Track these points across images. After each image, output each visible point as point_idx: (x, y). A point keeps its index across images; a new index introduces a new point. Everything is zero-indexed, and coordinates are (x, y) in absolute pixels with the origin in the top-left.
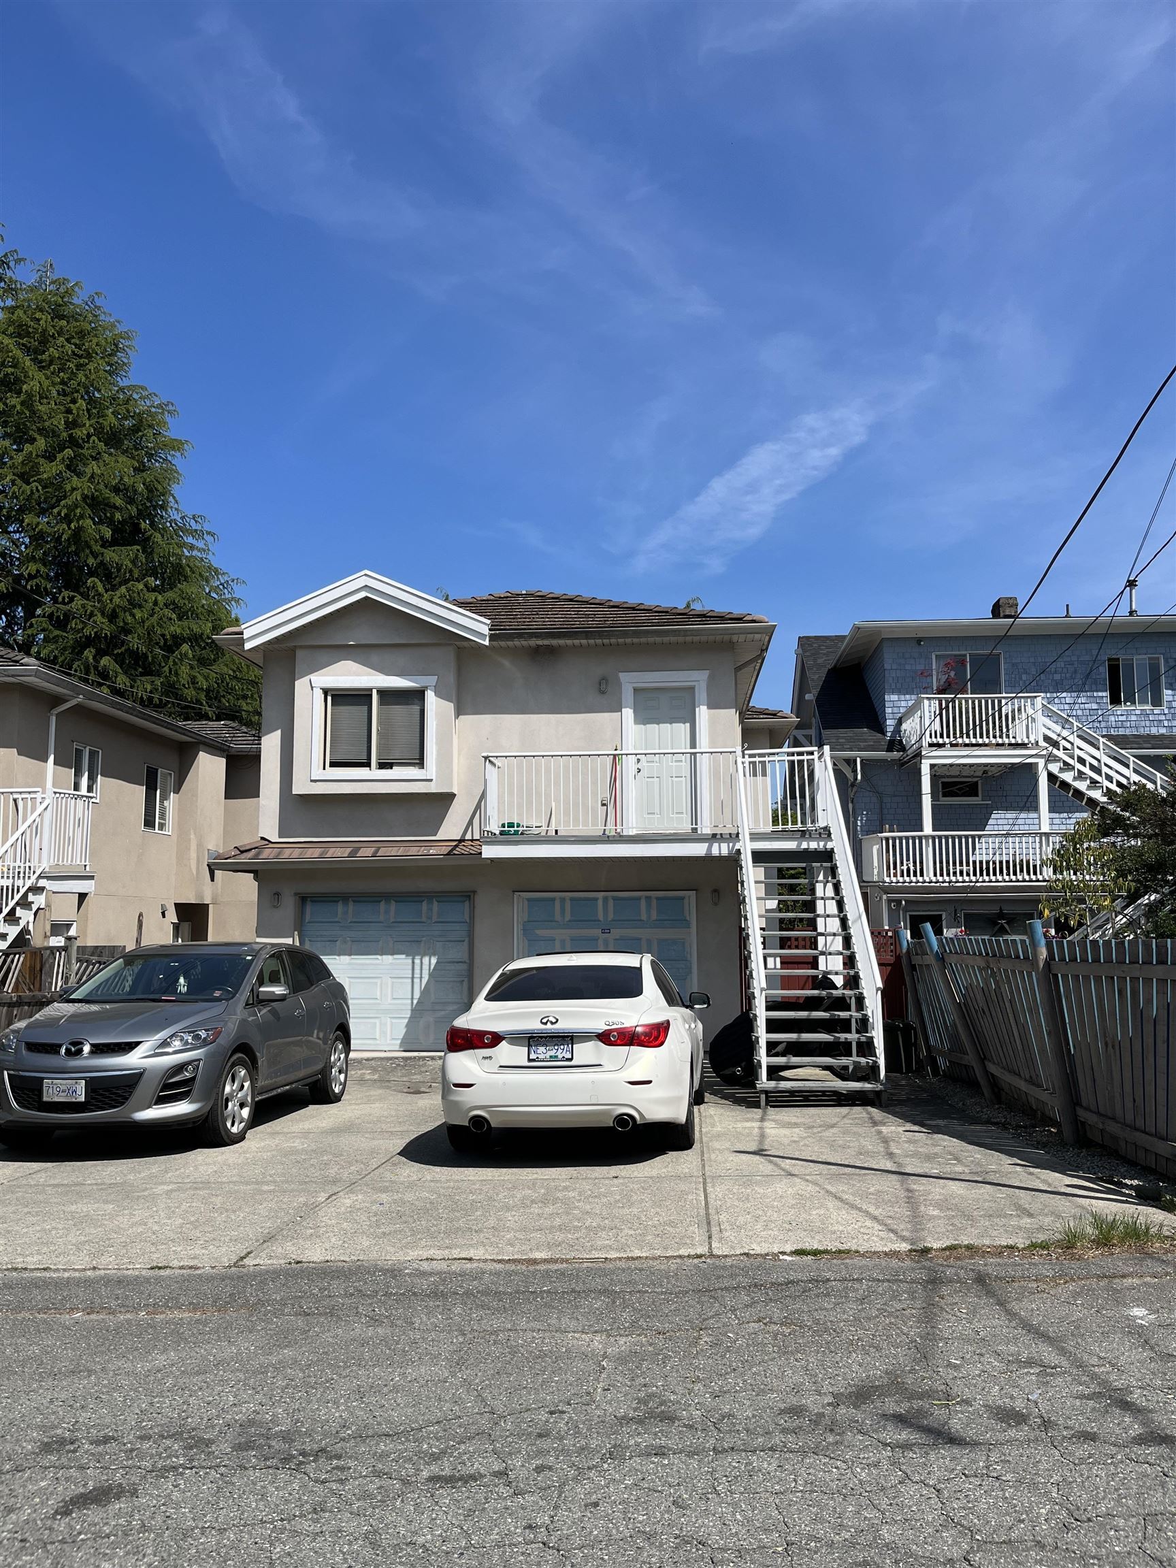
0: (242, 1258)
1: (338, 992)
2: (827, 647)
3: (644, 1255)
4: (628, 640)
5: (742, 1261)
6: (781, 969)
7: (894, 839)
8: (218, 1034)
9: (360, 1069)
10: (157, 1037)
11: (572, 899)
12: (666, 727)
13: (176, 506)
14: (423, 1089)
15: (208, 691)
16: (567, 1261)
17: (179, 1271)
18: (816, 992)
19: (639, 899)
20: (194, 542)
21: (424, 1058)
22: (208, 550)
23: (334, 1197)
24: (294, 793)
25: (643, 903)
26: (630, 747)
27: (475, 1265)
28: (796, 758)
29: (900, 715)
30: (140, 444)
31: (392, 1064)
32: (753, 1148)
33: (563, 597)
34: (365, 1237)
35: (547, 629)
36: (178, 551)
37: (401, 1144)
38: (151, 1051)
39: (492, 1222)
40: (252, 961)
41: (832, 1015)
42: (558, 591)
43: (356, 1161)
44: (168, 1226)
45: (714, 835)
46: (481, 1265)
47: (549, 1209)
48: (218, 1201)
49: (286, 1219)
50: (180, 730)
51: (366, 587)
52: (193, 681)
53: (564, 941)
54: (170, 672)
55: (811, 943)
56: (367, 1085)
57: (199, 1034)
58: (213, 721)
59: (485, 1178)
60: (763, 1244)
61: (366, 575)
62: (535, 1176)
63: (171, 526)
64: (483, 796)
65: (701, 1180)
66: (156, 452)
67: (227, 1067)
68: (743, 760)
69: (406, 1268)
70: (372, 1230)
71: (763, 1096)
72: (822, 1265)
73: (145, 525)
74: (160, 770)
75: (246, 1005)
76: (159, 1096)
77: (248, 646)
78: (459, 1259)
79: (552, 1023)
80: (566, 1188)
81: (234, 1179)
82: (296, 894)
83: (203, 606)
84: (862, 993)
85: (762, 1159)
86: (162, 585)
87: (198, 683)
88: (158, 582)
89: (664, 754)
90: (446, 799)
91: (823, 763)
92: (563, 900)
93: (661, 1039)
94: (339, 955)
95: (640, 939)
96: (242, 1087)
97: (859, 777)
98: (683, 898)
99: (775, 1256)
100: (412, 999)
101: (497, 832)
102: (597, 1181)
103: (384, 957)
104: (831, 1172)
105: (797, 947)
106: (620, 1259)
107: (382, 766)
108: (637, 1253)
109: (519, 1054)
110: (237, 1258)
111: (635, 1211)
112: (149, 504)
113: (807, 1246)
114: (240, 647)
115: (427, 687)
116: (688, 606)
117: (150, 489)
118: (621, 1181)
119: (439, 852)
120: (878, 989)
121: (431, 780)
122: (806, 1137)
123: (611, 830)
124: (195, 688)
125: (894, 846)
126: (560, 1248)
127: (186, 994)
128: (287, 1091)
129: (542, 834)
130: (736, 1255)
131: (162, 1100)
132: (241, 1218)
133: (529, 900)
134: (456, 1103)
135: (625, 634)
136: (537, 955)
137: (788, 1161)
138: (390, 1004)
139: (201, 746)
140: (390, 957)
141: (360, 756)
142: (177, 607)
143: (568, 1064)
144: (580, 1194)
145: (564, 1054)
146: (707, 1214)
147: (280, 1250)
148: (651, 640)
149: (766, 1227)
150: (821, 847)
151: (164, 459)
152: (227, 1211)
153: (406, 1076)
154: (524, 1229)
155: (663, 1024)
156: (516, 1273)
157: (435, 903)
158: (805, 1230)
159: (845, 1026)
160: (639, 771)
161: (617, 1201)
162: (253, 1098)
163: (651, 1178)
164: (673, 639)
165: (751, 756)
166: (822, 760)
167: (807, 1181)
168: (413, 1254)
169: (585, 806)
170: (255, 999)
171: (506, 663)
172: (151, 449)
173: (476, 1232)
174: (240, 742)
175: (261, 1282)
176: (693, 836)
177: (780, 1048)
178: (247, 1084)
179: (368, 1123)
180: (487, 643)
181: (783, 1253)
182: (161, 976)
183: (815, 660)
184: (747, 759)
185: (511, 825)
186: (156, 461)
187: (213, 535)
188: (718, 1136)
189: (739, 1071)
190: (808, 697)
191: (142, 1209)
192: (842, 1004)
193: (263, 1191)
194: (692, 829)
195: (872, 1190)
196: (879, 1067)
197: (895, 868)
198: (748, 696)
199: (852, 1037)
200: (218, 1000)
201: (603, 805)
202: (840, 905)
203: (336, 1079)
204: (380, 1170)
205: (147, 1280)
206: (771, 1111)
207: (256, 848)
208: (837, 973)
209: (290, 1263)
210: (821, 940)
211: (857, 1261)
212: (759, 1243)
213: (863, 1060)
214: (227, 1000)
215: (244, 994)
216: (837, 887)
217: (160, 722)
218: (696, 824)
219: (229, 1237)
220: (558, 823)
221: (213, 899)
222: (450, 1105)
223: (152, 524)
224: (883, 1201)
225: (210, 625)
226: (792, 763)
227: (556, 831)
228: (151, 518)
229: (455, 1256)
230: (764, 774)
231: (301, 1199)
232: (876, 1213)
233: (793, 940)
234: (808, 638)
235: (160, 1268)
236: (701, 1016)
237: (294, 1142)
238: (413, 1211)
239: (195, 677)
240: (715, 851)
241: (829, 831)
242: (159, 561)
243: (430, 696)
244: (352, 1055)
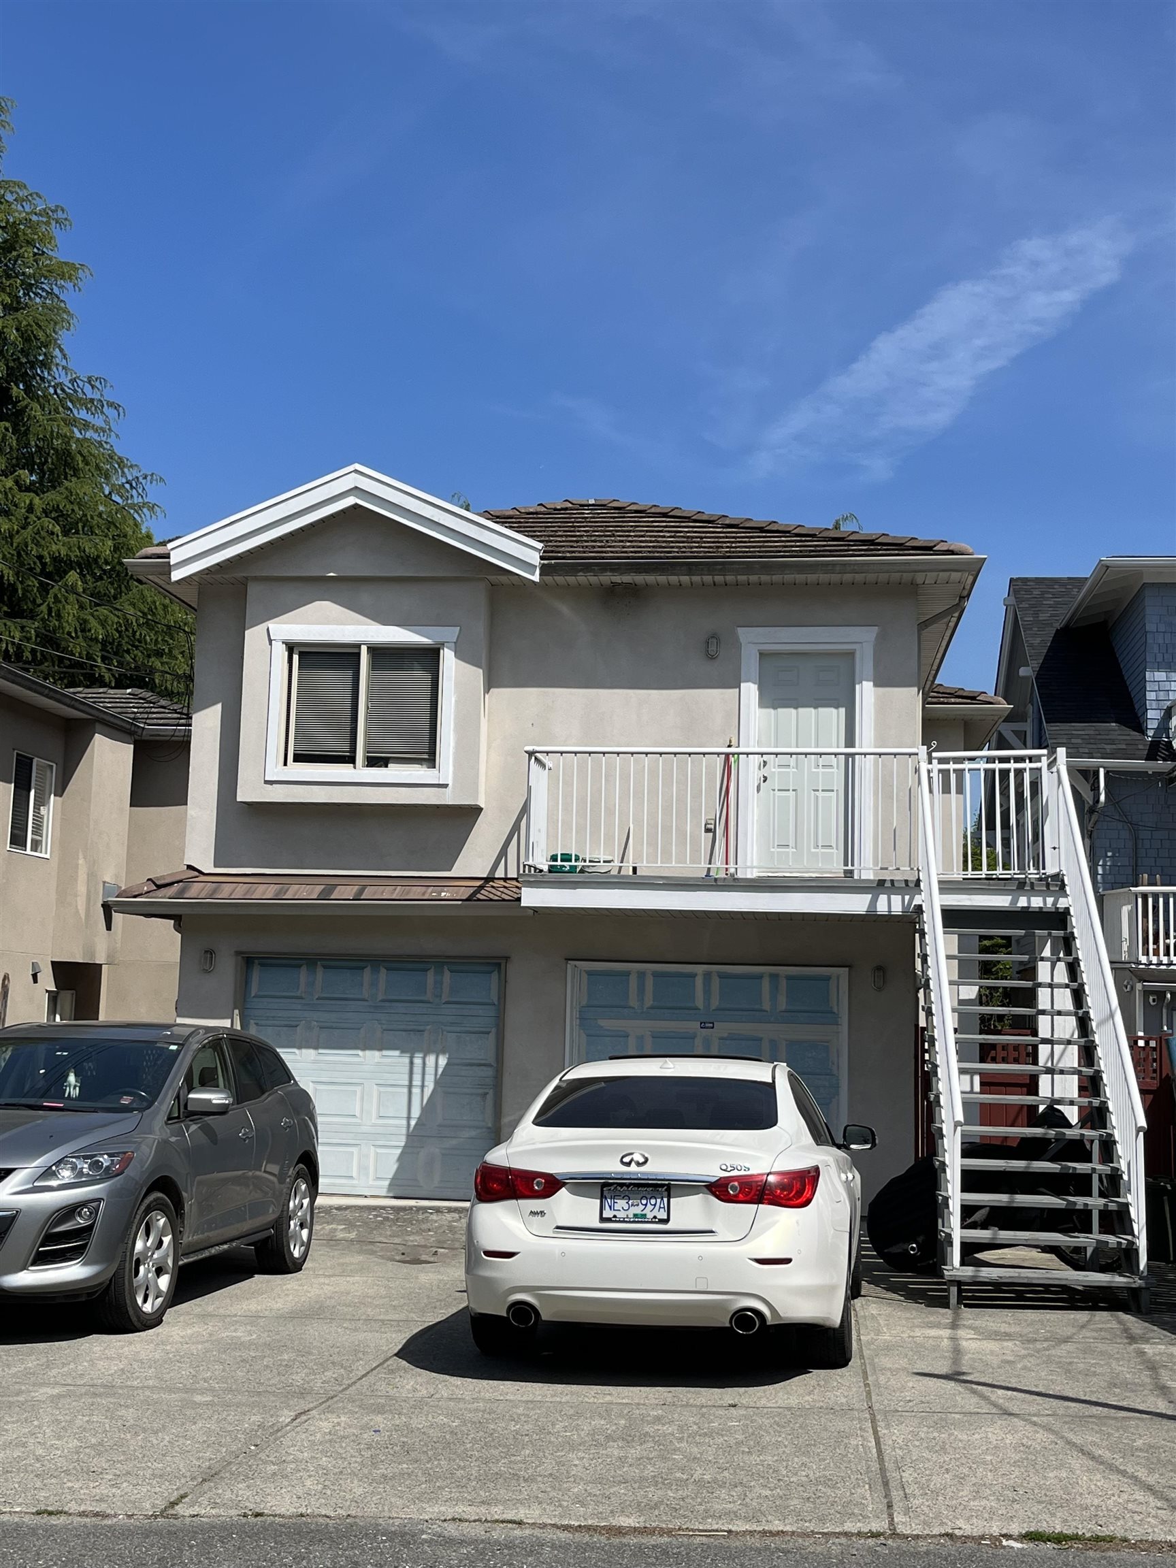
0: (173, 1504)
1: (302, 1105)
2: (1055, 596)
3: (788, 1528)
4: (753, 578)
5: (943, 1545)
6: (981, 1093)
7: (1156, 896)
8: (126, 1162)
9: (328, 1223)
10: (39, 1162)
11: (656, 975)
12: (808, 713)
13: (64, 362)
14: (424, 1257)
15: (104, 643)
16: (669, 1532)
17: (79, 1519)
18: (1038, 1131)
19: (760, 977)
20: (89, 418)
21: (425, 1209)
22: (110, 429)
23: (304, 1418)
24: (239, 799)
25: (766, 984)
26: (752, 743)
27: (527, 1532)
28: (997, 766)
29: (1168, 703)
30: (13, 269)
31: (376, 1216)
32: (944, 1369)
33: (653, 510)
34: (356, 1482)
35: (628, 558)
36: (65, 430)
37: (399, 1339)
38: (28, 1183)
39: (549, 1466)
40: (178, 1052)
41: (1063, 1168)
42: (644, 503)
43: (333, 1363)
44: (57, 1449)
45: (881, 883)
46: (537, 1532)
47: (635, 1452)
48: (129, 1414)
49: (234, 1448)
50: (68, 701)
51: (356, 490)
52: (84, 627)
53: (642, 1037)
54: (50, 613)
55: (1028, 1055)
56: (340, 1247)
57: (99, 1161)
58: (112, 688)
59: (531, 1397)
60: (975, 1520)
61: (356, 471)
62: (608, 1398)
63: (56, 392)
64: (525, 809)
65: (868, 1416)
66: (36, 281)
67: (140, 1212)
68: (930, 767)
69: (423, 1532)
70: (366, 1471)
71: (954, 1290)
72: (1071, 1558)
73: (17, 390)
74: (35, 760)
75: (169, 1119)
76: (39, 1253)
77: (176, 575)
78: (503, 1522)
79: (638, 1164)
80: (658, 1419)
81: (151, 1383)
82: (238, 953)
83: (100, 515)
84: (1111, 1135)
85: (959, 1388)
86: (41, 478)
87: (90, 630)
88: (34, 478)
89: (806, 754)
90: (468, 814)
91: (1055, 774)
92: (641, 975)
93: (807, 1194)
94: (300, 1048)
95: (760, 1039)
96: (161, 1243)
97: (1102, 798)
98: (828, 978)
99: (996, 1540)
100: (409, 1118)
101: (546, 868)
102: (704, 1410)
103: (368, 1053)
104: (1070, 1412)
105: (1004, 1061)
106: (752, 1533)
107: (372, 762)
108: (777, 1526)
109: (585, 1210)
110: (167, 1504)
111: (769, 1459)
112: (24, 360)
113: (1044, 1527)
114: (163, 577)
115: (443, 644)
116: (837, 527)
117: (27, 337)
118: (742, 1412)
119: (455, 896)
120: (1139, 1130)
121: (446, 786)
122: (1024, 1357)
123: (719, 868)
124: (85, 638)
125: (1156, 908)
126: (657, 1512)
127: (77, 1099)
128: (226, 1251)
129: (612, 873)
130: (934, 1536)
131: (42, 1259)
132: (166, 1442)
133: (590, 973)
134: (489, 1282)
135: (749, 569)
136: (611, 1058)
137: (1000, 1392)
138: (374, 1125)
139: (98, 726)
140: (377, 1053)
141: (343, 748)
142: (63, 515)
143: (662, 1229)
144: (681, 1429)
145: (655, 1213)
146: (883, 1470)
147: (228, 1495)
148: (789, 578)
149: (977, 1495)
150: (1049, 905)
151: (48, 293)
152: (144, 1430)
153: (398, 1236)
154: (599, 1481)
155: (809, 1172)
156: (589, 1547)
157: (447, 974)
158: (1040, 1502)
159: (1082, 1185)
160: (765, 779)
161: (739, 1443)
162: (175, 1261)
163: (789, 1409)
164: (824, 577)
165: (942, 761)
166: (1054, 769)
167: (1035, 1424)
168: (432, 1510)
169: (682, 834)
170: (182, 1110)
171: (564, 609)
172: (29, 277)
173: (525, 1480)
174: (155, 721)
175: (205, 1542)
176: (847, 884)
177: (978, 1216)
178: (167, 1240)
179: (346, 1305)
180: (536, 578)
181: (1008, 1537)
182: (42, 1071)
183: (1036, 614)
184: (936, 766)
185: (566, 857)
186: (36, 294)
187: (116, 407)
188: (888, 1348)
189: (913, 1249)
190: (1024, 672)
191: (17, 1421)
192: (1078, 1151)
193: (195, 1403)
194: (846, 872)
195: (1139, 1443)
196: (1137, 1251)
197: (1156, 941)
198: (935, 667)
199: (1095, 1202)
200: (127, 1109)
201: (708, 830)
202: (1078, 996)
203: (297, 1236)
204: (371, 1378)
205: (33, 1531)
206: (967, 1313)
207: (181, 881)
208: (1072, 1103)
209: (245, 1516)
210: (1044, 1050)
211: (1125, 1554)
212: (968, 1519)
213: (1112, 1240)
214: (141, 1110)
215: (166, 1102)
216: (1073, 969)
217: (39, 688)
218: (853, 865)
219: (150, 1471)
220: (638, 855)
221: (108, 957)
222: (475, 1281)
223: (28, 390)
224: (1159, 1460)
225: (110, 543)
226: (990, 774)
227: (635, 869)
228: (26, 379)
229: (497, 1517)
230: (960, 790)
231: (253, 1418)
232: (1151, 1480)
233: (999, 1049)
234: (1025, 580)
235: (50, 1513)
236: (857, 1161)
237: (235, 1330)
238: (426, 1445)
239: (85, 621)
240: (882, 907)
241: (1063, 881)
242: (36, 445)
243: (448, 657)
244: (319, 1201)
